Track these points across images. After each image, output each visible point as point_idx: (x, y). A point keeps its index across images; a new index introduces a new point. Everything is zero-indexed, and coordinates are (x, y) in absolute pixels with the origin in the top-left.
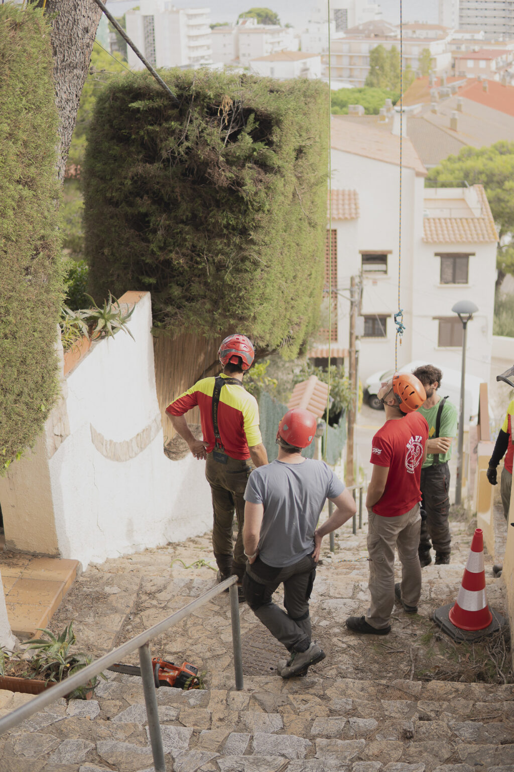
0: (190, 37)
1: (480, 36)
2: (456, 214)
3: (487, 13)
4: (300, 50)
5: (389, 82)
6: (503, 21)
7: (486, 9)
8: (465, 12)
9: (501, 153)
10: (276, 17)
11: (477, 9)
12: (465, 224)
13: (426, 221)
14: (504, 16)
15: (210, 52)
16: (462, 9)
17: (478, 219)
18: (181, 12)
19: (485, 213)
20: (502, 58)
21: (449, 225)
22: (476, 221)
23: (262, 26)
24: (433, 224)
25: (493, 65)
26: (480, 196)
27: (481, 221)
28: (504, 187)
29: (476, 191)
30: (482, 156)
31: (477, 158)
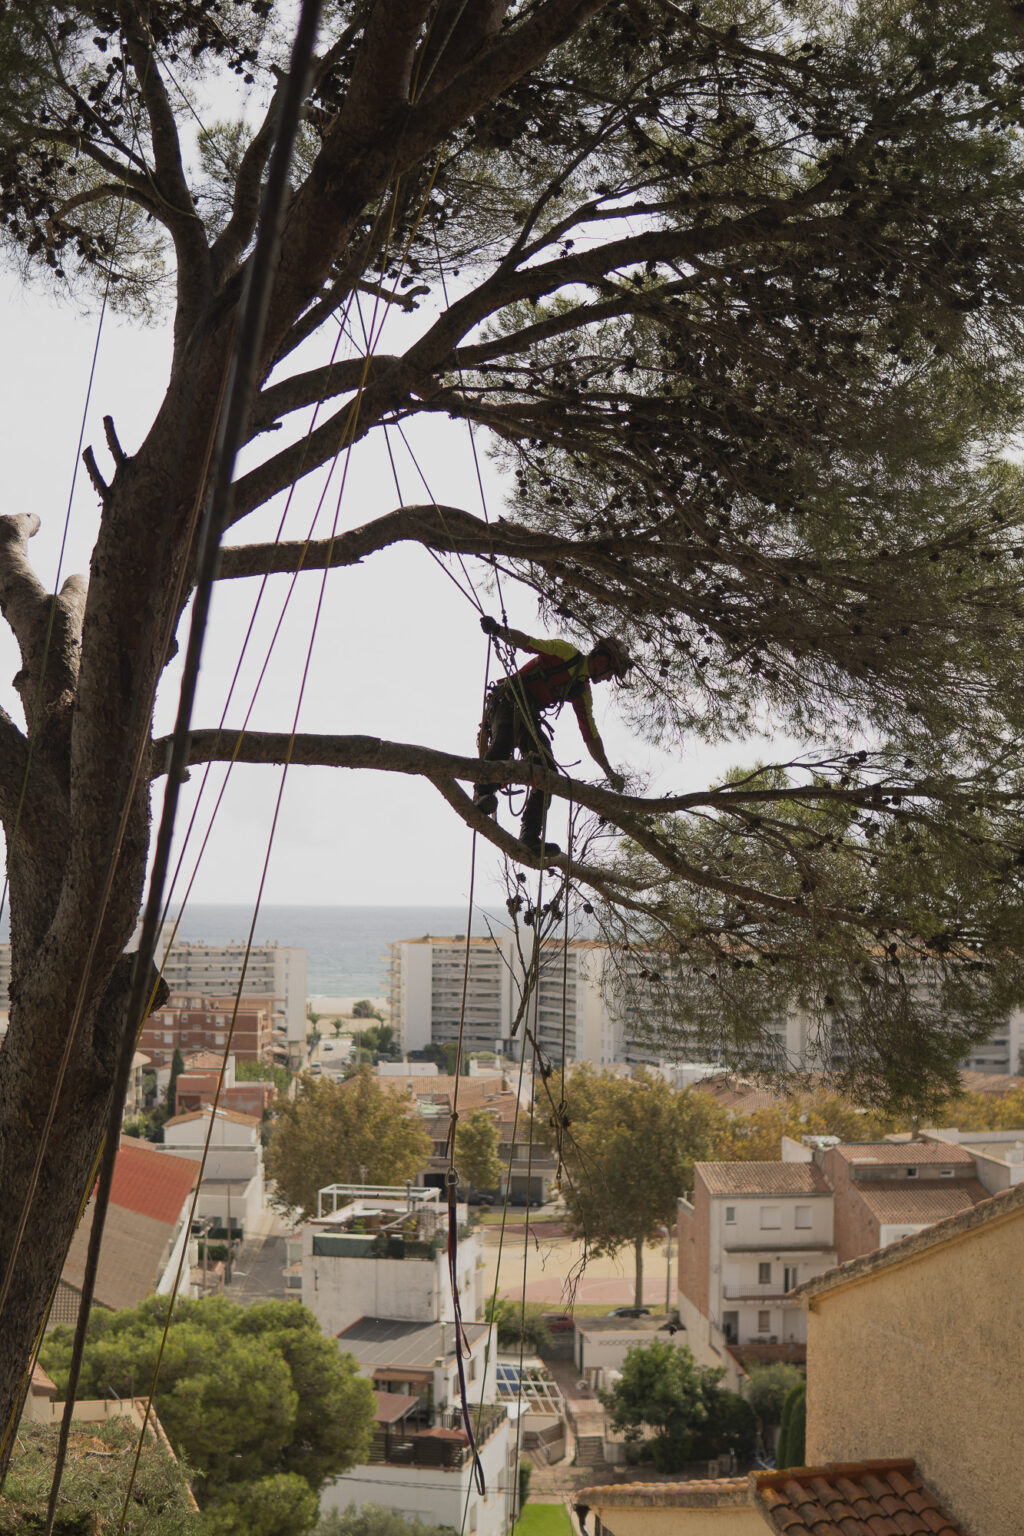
9: (162, 1322)
28: (175, 1391)
29: (139, 1410)
30: (123, 1328)
31: (115, 1334)
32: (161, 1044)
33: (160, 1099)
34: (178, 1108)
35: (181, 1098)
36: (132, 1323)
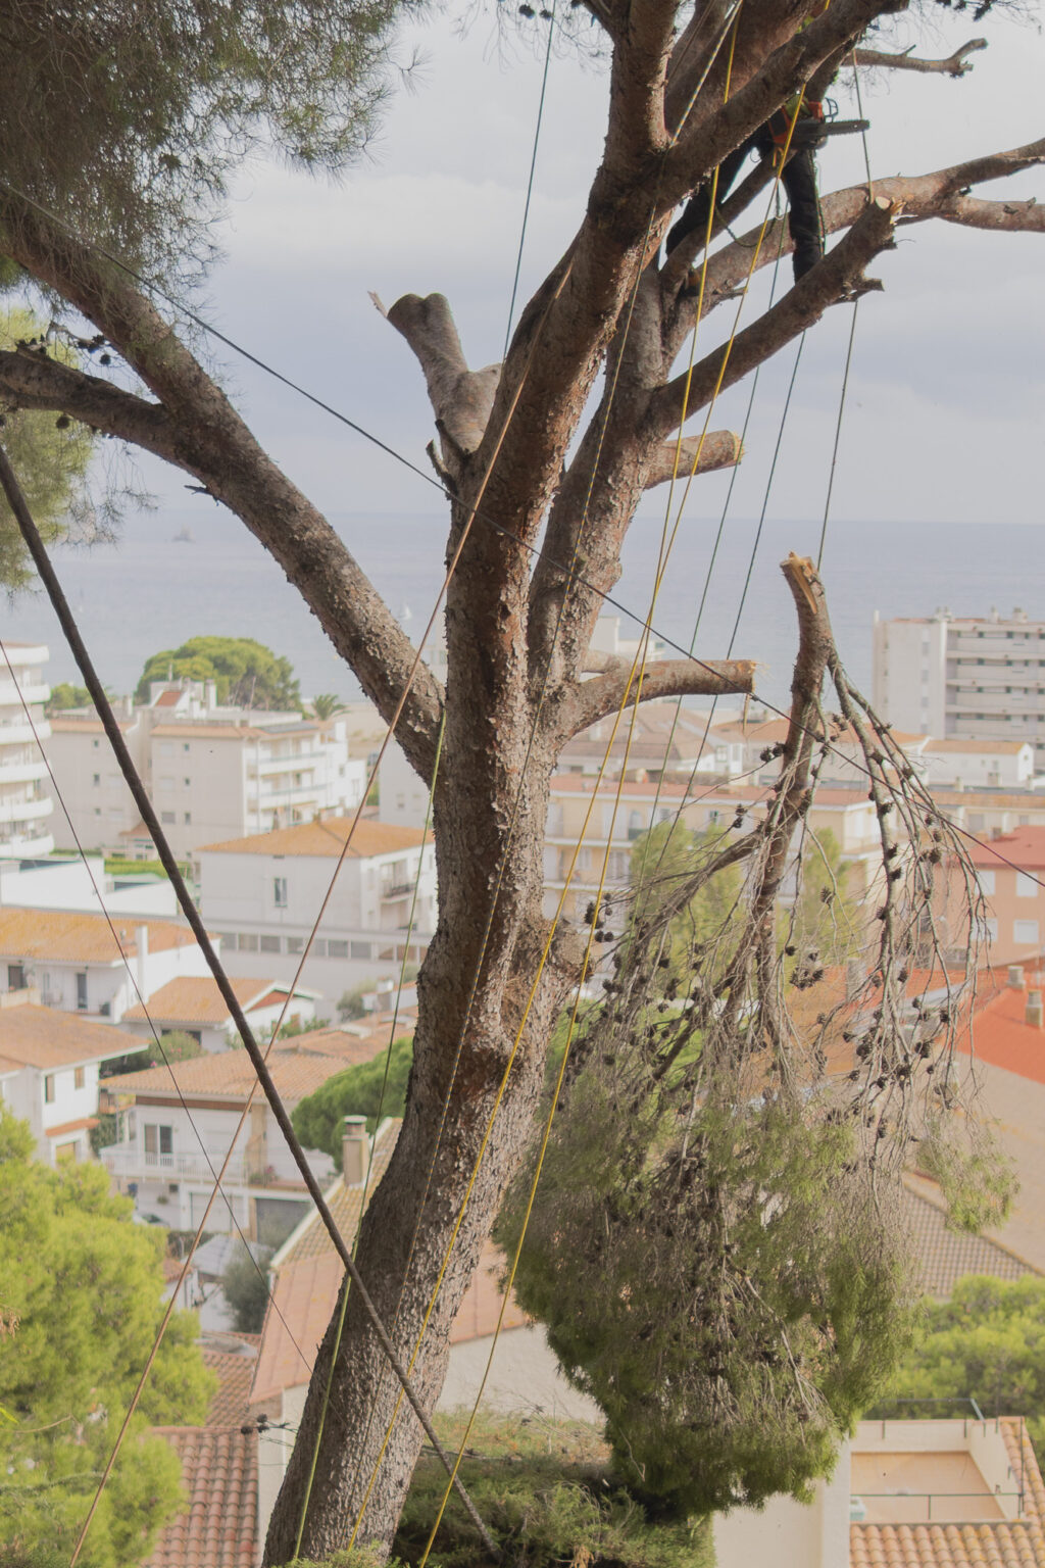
1: (1019, 767)
2: (946, 1512)
7: (1042, 663)
8: (969, 675)
10: (284, 670)
11: (1009, 663)
12: (974, 1543)
13: (858, 1532)
15: (44, 808)
16: (959, 661)
17: (1011, 1526)
19: (1031, 1507)
21: (926, 1545)
22: (1004, 1531)
24: (876, 1544)
26: (1017, 1453)
27: (1020, 1531)
29: (1005, 1436)
30: (1020, 1308)
31: (1007, 1317)
36: (1036, 1302)
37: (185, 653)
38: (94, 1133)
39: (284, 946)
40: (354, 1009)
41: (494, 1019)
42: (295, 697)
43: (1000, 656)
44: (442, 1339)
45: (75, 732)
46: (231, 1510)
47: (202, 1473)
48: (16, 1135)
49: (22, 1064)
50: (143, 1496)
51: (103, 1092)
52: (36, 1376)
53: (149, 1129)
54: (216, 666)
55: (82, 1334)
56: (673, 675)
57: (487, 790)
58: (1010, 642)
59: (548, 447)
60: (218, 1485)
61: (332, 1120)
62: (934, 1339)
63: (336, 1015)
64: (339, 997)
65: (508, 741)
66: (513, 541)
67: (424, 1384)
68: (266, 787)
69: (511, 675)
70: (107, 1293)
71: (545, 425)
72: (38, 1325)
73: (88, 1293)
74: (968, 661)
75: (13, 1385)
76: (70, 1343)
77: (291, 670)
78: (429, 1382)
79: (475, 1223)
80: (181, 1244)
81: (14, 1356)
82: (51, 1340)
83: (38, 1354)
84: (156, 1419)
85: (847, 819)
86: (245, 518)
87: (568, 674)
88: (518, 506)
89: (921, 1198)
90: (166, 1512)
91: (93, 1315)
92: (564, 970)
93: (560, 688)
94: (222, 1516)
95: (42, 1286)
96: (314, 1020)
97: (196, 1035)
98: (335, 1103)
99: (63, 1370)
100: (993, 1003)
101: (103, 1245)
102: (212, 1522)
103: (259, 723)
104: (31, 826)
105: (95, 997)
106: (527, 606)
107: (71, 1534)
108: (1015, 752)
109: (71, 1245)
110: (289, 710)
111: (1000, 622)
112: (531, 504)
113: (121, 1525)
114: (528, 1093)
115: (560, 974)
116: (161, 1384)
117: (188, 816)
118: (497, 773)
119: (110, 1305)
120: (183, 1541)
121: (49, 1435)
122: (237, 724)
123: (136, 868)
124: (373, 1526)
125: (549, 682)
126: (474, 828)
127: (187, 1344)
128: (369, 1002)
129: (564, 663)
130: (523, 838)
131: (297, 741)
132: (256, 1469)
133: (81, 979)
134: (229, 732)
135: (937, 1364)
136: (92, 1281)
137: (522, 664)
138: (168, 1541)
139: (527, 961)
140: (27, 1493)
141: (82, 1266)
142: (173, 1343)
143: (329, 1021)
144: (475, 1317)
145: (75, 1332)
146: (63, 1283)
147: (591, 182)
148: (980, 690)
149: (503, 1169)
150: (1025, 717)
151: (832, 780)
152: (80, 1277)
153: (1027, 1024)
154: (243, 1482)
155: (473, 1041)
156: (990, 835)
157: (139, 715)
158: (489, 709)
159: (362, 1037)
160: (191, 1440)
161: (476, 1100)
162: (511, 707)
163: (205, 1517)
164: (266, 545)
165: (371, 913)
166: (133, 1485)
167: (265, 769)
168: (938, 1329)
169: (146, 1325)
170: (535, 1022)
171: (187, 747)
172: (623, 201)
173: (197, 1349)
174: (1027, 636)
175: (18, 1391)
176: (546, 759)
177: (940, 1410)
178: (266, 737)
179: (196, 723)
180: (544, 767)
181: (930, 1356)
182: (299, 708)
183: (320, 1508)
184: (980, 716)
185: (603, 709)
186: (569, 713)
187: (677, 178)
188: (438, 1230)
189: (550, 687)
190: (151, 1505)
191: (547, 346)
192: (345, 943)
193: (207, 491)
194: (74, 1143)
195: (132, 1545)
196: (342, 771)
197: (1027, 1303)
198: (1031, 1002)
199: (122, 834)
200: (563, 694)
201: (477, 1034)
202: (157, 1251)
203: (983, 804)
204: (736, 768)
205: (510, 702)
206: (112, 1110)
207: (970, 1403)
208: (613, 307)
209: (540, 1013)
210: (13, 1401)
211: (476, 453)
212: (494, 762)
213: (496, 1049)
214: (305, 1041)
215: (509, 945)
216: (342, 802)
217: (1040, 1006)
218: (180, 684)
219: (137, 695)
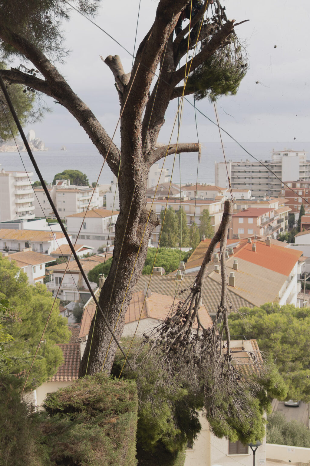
0: (17, 196)
1: (248, 195)
3: (254, 175)
4: (105, 205)
5: (178, 236)
6: (266, 181)
7: (253, 172)
8: (236, 175)
9: (268, 313)
10: (85, 177)
11: (245, 172)
14: (267, 177)
15: (33, 208)
16: (234, 172)
18: (10, 175)
20: (265, 215)
23: (74, 186)
25: (259, 221)
26: (255, 348)
28: (270, 338)
29: (252, 344)
30: (254, 314)
31: (251, 316)
32: (297, 203)
33: (295, 225)
34: (302, 229)
35: (303, 225)
36: (257, 313)
37: (63, 174)
38: (44, 279)
39: (86, 237)
40: (101, 251)
41: (135, 236)
42: (88, 183)
43: (243, 170)
44: (123, 318)
45: (39, 191)
46: (74, 363)
47: (68, 354)
48: (23, 276)
49: (29, 264)
50: (54, 360)
51: (46, 270)
52: (29, 332)
53: (56, 278)
54: (70, 176)
55: (40, 322)
56: (179, 147)
57: (132, 175)
58: (246, 167)
59: (147, 82)
60: (72, 357)
61: (97, 275)
62: (234, 322)
63: (97, 252)
64: (98, 249)
65: (137, 162)
66: (138, 108)
67: (118, 330)
68: (82, 203)
69: (138, 144)
70: (45, 313)
71: (146, 76)
72: (29, 320)
73: (41, 313)
74: (236, 172)
75: (24, 334)
76: (37, 324)
77: (87, 177)
78: (120, 329)
79: (131, 288)
80: (63, 303)
81: (24, 327)
82: (32, 324)
83: (29, 327)
84: (57, 342)
85: (210, 206)
86: (69, 109)
87: (152, 147)
88: (139, 99)
89: (229, 290)
90: (59, 363)
91: (42, 318)
92: (152, 223)
93: (150, 151)
94: (72, 364)
95: (30, 311)
96: (93, 253)
97: (67, 257)
98: (97, 272)
99: (35, 331)
100: (245, 247)
101: (44, 302)
102: (70, 365)
103: (79, 189)
104: (30, 212)
105: (44, 250)
106: (141, 126)
107: (37, 368)
108: (247, 192)
109: (37, 302)
110: (86, 186)
111: (243, 163)
112: (142, 98)
113: (49, 366)
114: (143, 255)
115: (151, 224)
116: (59, 335)
117: (64, 209)
118: (135, 170)
119: (46, 316)
120: (64, 370)
121: (32, 346)
122: (75, 189)
123: (53, 221)
124: (106, 366)
125: (147, 150)
126: (129, 185)
127: (65, 325)
128: (105, 249)
129: (150, 145)
130: (141, 188)
131: (88, 192)
132: (80, 353)
133: (41, 245)
134: (73, 191)
135: (235, 328)
136: (42, 310)
137: (141, 142)
138: (60, 370)
139: (143, 221)
140: (23, 359)
141: (39, 306)
142: (61, 325)
143: (96, 254)
144: (130, 318)
145: (38, 322)
146: (35, 310)
147: (157, 7)
148: (239, 178)
149: (137, 275)
150: (249, 184)
151: (206, 198)
152: (39, 309)
153: (252, 251)
154: (77, 356)
155: (129, 242)
156: (242, 210)
157: (53, 187)
158: (132, 153)
159: (103, 257)
160: (65, 347)
161: (130, 257)
162: (138, 153)
163: (69, 364)
164: (74, 116)
165: (105, 230)
166: (52, 357)
167: (81, 199)
168: (235, 319)
169: (55, 321)
170: (145, 236)
171: (64, 194)
172: (166, 11)
173: (67, 326)
174: (249, 166)
175: (25, 335)
176: (147, 169)
177: (236, 338)
178: (81, 191)
179: (66, 189)
180: (146, 171)
181: (234, 326)
182: (88, 185)
183: (93, 362)
184: (239, 184)
185: (161, 156)
186: (152, 157)
187: (180, 4)
188: (121, 291)
189: (147, 151)
190: (56, 361)
191: (146, 54)
192: (99, 236)
193: (59, 103)
194: (40, 282)
195: (52, 371)
196: (98, 199)
197: (255, 313)
198: (253, 246)
199: (50, 214)
200: (151, 153)
201: (130, 239)
202: (58, 304)
203: (240, 203)
204: (185, 196)
205: (137, 152)
206: (48, 274)
207: (243, 336)
208: (163, 42)
209: (146, 234)
210: (24, 338)
211: (128, 85)
212: (134, 168)
213: (135, 243)
214: (91, 258)
215: (138, 216)
216: (98, 206)
217: (255, 247)
218: (62, 180)
219: (53, 183)
